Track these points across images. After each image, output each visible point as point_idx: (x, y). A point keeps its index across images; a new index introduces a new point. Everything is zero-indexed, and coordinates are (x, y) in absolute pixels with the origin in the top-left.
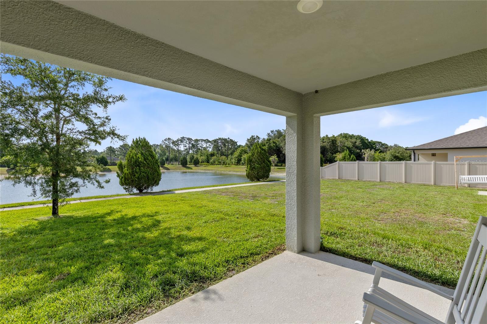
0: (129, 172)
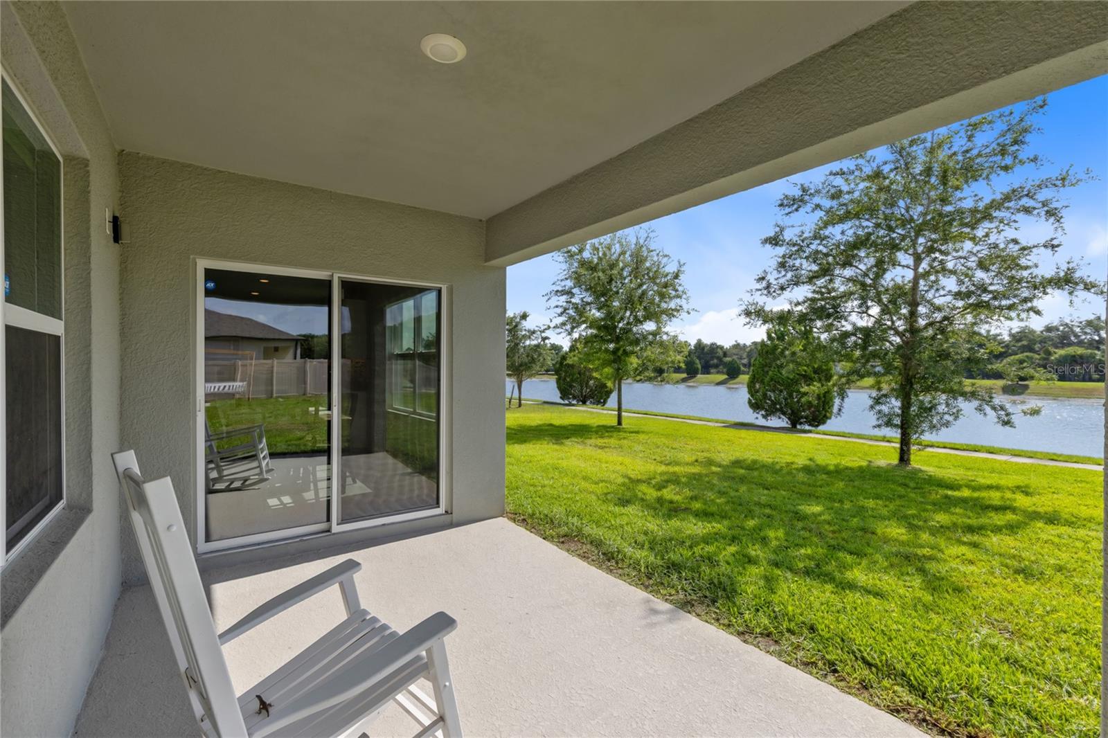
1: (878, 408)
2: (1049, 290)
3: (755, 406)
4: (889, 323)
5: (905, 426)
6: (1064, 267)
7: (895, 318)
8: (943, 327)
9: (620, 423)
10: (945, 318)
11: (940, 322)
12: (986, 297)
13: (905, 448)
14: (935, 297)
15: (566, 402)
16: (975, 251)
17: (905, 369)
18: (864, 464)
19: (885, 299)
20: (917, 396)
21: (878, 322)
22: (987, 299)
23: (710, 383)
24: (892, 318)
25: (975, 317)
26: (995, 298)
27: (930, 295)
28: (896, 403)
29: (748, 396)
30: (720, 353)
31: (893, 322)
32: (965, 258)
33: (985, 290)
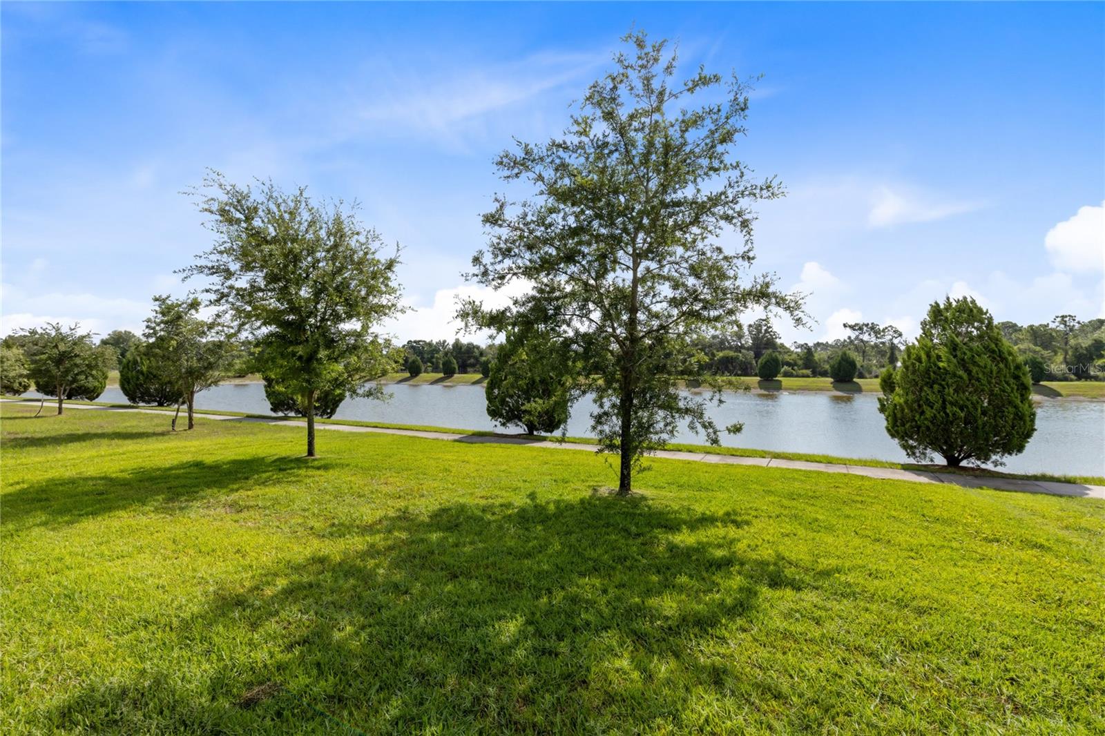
0: (906, 402)
1: (599, 428)
2: (749, 304)
3: (493, 413)
4: (610, 330)
5: (626, 447)
6: (760, 281)
7: (615, 325)
8: (659, 336)
9: (311, 452)
10: (662, 327)
11: (658, 331)
12: (698, 306)
13: (625, 472)
14: (652, 303)
15: (280, 414)
16: (686, 256)
17: (625, 383)
18: (587, 494)
19: (606, 302)
20: (636, 413)
21: (601, 329)
22: (697, 308)
23: (466, 383)
24: (613, 325)
25: (687, 326)
26: (704, 308)
27: (647, 301)
28: (616, 423)
29: (487, 402)
30: (477, 353)
31: (614, 329)
32: (677, 263)
33: (696, 299)
